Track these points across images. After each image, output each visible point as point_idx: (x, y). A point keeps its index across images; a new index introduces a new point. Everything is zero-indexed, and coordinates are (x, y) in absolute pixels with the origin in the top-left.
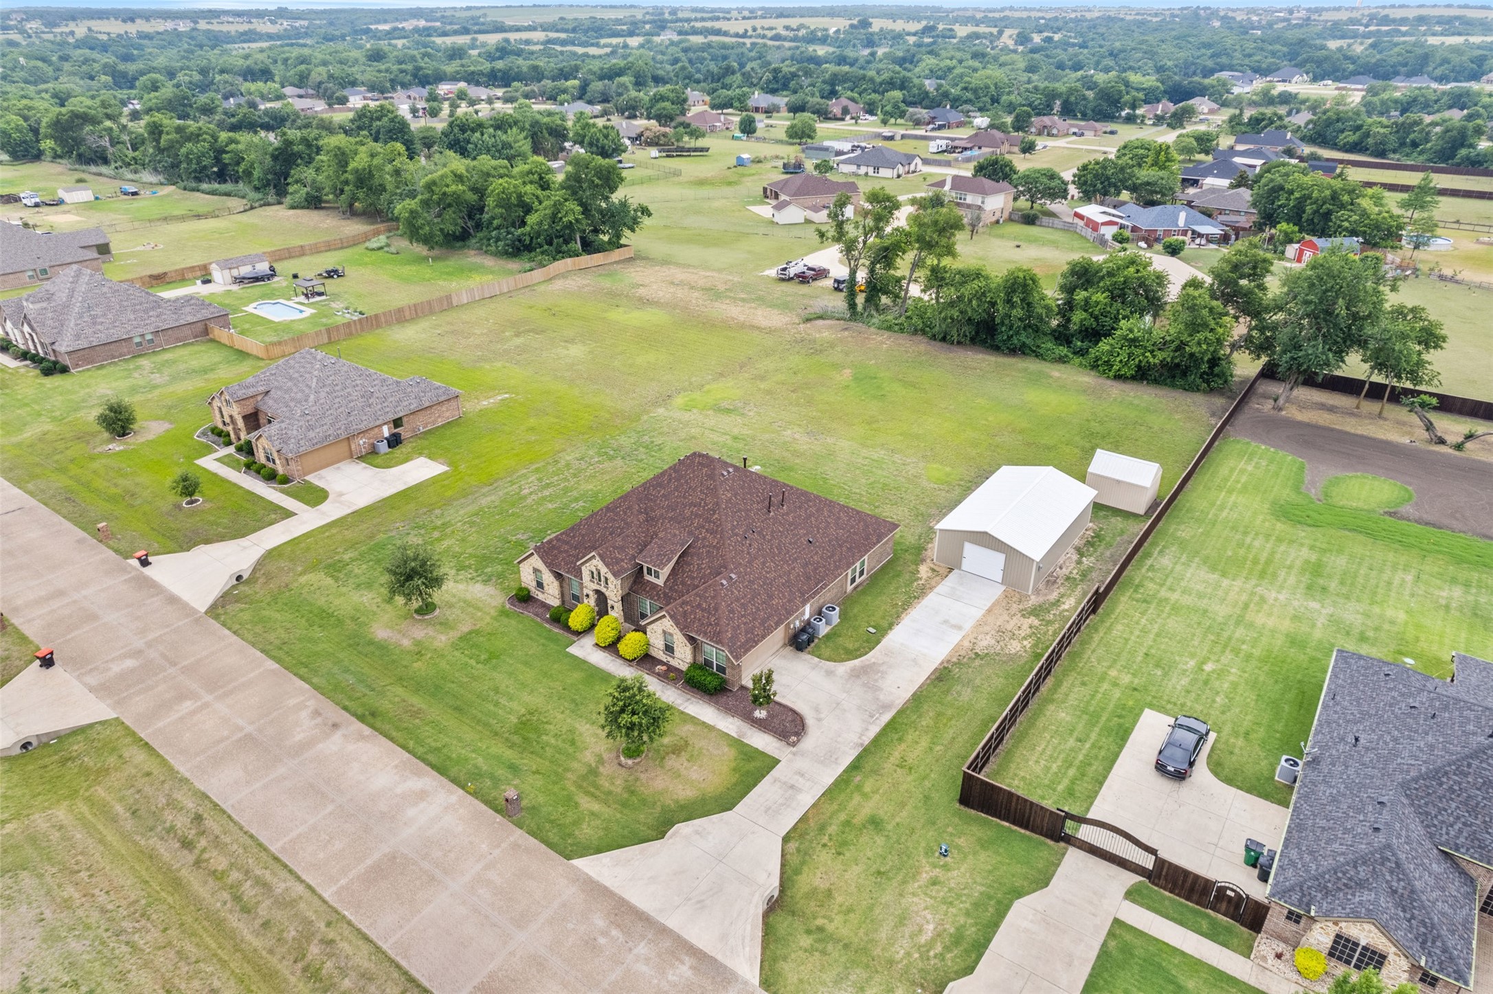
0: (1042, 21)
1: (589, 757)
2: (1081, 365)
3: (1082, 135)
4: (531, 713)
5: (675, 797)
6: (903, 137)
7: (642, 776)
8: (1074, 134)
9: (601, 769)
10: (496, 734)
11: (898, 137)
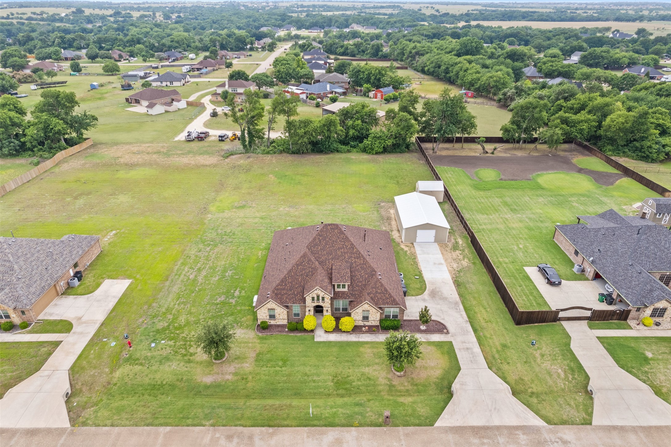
0: (167, 8)
1: (382, 381)
2: (357, 152)
3: (239, 58)
4: (336, 377)
5: (435, 377)
6: (162, 66)
7: (413, 376)
8: (236, 57)
9: (394, 383)
10: (329, 395)
11: (160, 67)
